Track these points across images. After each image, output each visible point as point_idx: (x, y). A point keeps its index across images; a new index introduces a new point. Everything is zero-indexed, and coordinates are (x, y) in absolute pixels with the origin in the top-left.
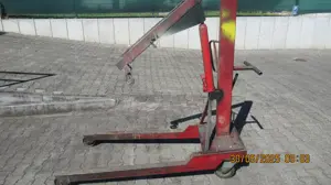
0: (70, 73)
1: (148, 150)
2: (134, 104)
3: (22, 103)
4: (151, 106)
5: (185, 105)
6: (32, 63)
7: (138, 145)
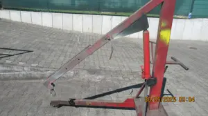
0: (43, 50)
1: (98, 113)
2: (86, 76)
3: (9, 71)
4: (98, 78)
5: (121, 78)
6: (17, 42)
7: (91, 109)
